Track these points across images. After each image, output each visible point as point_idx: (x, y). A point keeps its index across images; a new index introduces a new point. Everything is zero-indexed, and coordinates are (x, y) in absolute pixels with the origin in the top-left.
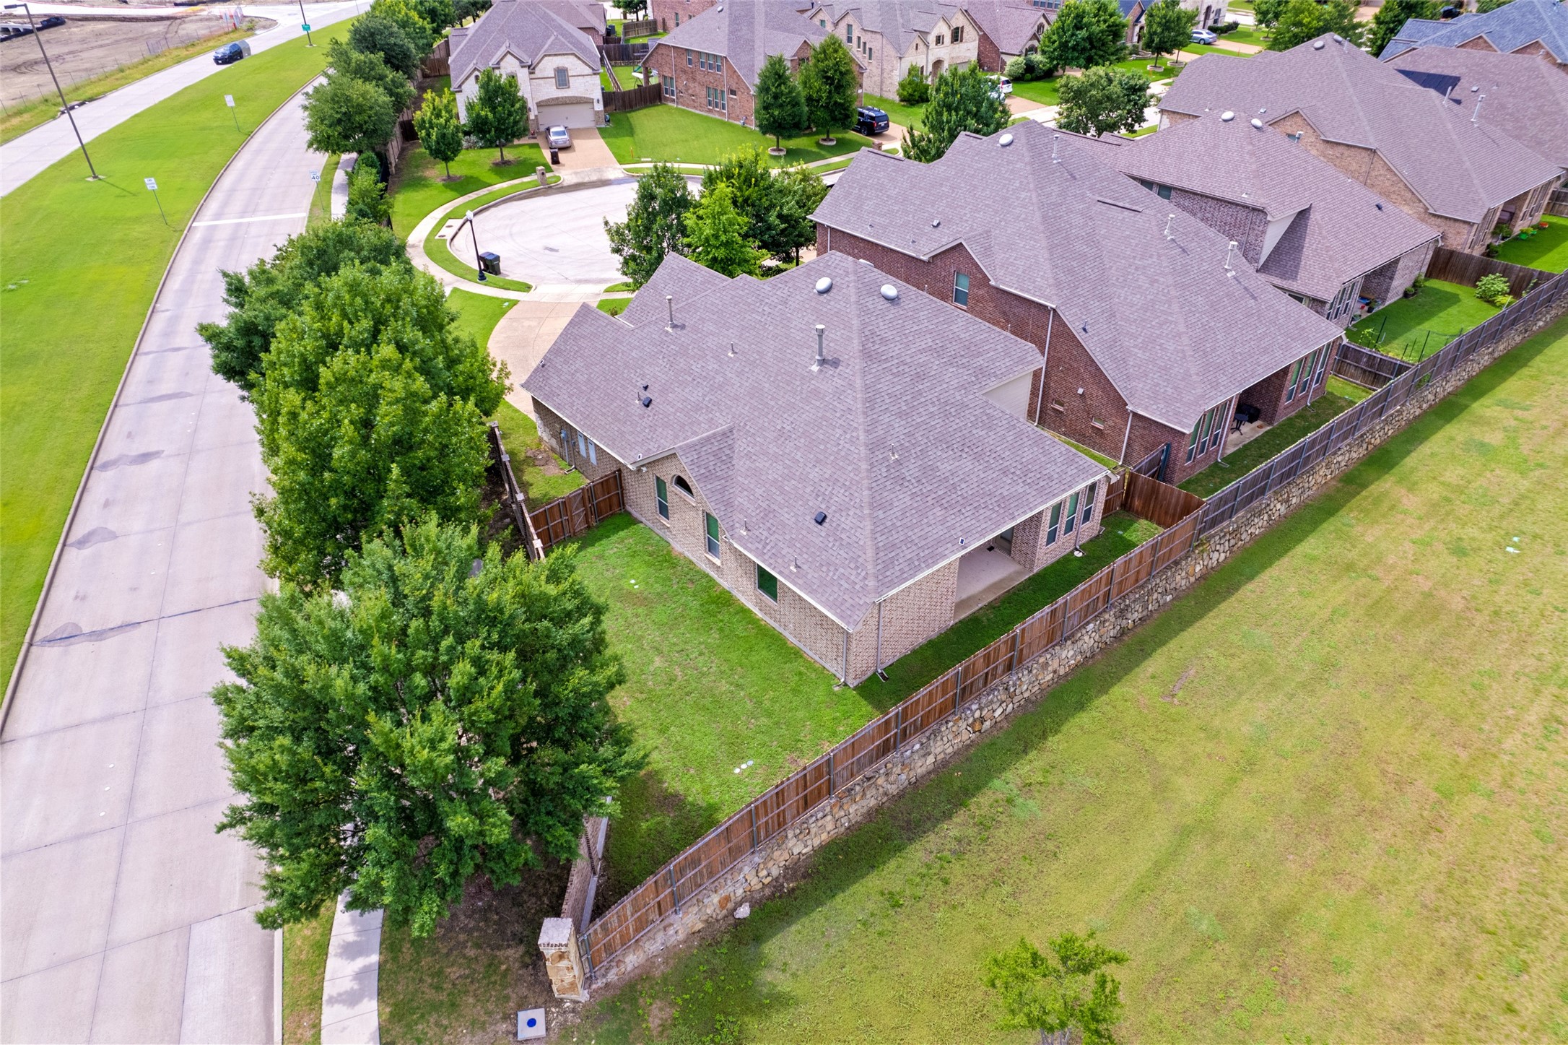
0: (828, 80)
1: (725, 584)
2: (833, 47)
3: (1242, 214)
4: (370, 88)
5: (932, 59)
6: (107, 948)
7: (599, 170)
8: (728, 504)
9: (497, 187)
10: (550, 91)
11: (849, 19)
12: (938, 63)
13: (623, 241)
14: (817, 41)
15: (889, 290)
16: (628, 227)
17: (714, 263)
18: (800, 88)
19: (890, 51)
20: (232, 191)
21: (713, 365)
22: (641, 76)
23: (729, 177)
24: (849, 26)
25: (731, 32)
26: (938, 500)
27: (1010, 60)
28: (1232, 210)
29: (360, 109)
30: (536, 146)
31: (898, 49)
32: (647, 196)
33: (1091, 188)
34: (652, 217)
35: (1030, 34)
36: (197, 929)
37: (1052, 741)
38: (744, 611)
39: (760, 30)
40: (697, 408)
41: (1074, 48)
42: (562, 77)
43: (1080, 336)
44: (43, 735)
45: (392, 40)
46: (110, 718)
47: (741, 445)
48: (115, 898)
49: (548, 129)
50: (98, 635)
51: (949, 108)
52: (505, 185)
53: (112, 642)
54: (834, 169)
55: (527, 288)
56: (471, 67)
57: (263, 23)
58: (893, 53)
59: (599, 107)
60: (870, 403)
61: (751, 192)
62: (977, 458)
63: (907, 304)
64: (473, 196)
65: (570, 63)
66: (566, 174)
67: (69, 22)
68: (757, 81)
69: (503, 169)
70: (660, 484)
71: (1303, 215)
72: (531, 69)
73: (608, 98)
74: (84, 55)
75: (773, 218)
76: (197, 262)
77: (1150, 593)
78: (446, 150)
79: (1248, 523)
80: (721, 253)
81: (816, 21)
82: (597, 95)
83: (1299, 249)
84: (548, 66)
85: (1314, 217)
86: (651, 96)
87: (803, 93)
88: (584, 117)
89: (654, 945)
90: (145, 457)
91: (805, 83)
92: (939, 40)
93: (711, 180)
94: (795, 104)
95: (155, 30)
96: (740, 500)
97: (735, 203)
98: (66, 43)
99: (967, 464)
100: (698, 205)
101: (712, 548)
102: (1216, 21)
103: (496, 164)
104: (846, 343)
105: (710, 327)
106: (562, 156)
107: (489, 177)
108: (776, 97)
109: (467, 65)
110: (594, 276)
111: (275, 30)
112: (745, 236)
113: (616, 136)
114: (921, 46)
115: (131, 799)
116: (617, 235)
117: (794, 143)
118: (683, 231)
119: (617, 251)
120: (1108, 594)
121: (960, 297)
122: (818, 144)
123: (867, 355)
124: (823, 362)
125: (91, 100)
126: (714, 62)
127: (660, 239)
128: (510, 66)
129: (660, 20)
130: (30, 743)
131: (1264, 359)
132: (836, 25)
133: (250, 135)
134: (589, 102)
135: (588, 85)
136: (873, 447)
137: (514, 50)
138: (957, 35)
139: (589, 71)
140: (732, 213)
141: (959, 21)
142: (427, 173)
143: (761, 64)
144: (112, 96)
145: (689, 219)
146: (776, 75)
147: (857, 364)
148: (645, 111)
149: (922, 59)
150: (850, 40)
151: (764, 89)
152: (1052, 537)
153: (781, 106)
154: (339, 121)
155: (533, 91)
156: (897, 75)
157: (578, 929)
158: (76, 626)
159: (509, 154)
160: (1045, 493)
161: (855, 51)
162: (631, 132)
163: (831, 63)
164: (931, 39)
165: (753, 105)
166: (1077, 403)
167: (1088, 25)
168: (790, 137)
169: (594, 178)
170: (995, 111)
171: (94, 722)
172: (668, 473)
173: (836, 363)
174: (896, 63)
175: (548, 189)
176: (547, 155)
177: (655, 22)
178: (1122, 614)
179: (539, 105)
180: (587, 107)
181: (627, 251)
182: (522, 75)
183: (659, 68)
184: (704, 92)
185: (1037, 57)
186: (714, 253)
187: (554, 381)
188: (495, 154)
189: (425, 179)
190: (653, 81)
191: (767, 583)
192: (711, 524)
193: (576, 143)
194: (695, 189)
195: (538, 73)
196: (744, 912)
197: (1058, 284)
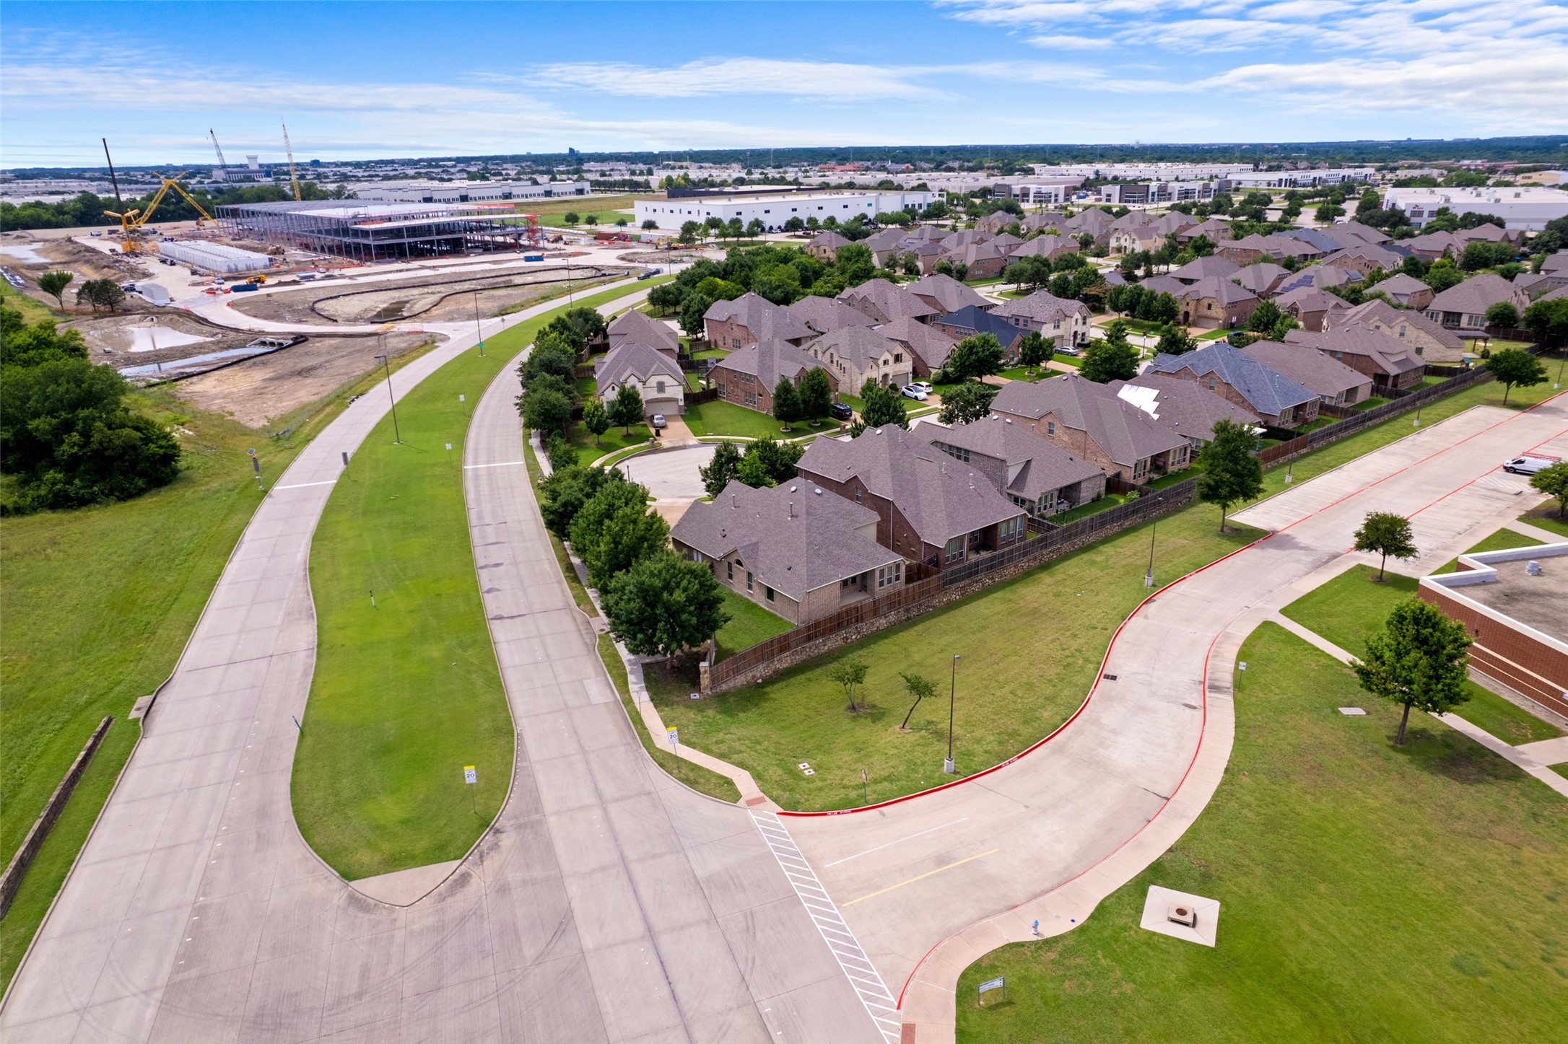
0: (814, 391)
1: (754, 601)
2: (818, 373)
3: (998, 463)
4: (560, 395)
5: (882, 373)
6: (558, 684)
7: (684, 440)
8: (756, 567)
9: (627, 449)
10: (654, 394)
11: (832, 350)
12: (886, 376)
13: (707, 476)
14: (810, 367)
15: (818, 491)
16: (710, 469)
17: (750, 484)
18: (799, 394)
19: (855, 369)
20: (476, 450)
21: (751, 520)
22: (704, 382)
23: (758, 447)
24: (832, 354)
25: (760, 361)
26: (832, 563)
27: (934, 371)
28: (994, 461)
29: (554, 406)
30: (645, 425)
31: (860, 369)
32: (719, 455)
33: (916, 452)
34: (721, 466)
35: (946, 356)
36: (584, 681)
37: (872, 646)
38: (761, 608)
39: (777, 360)
40: (745, 536)
41: (969, 365)
42: (661, 387)
43: (902, 512)
44: (508, 642)
45: (561, 365)
46: (529, 638)
47: (761, 547)
49: (653, 416)
50: (516, 617)
51: (873, 410)
52: (631, 448)
53: (518, 619)
54: (807, 442)
55: (655, 500)
56: (610, 381)
57: (439, 337)
58: (857, 370)
59: (682, 403)
60: (808, 530)
61: (768, 454)
62: (849, 550)
63: (825, 496)
64: (614, 454)
65: (667, 380)
66: (665, 442)
67: (311, 339)
68: (774, 392)
69: (629, 439)
70: (730, 564)
71: (1029, 462)
72: (644, 383)
73: (686, 396)
74: (336, 363)
75: (778, 466)
76: (477, 486)
77: (921, 605)
78: (599, 428)
79: (970, 585)
80: (754, 481)
81: (812, 352)
82: (681, 396)
83: (1025, 478)
84: (653, 381)
85: (1033, 463)
86: (710, 395)
87: (800, 397)
88: (672, 410)
89: (731, 684)
90: (497, 565)
91: (801, 392)
92: (885, 362)
93: (749, 448)
94: (796, 404)
95: (370, 343)
96: (761, 566)
97: (760, 459)
98: (319, 354)
99: (845, 552)
100: (743, 460)
101: (750, 587)
102: (1083, 340)
103: (624, 436)
104: (800, 509)
105: (750, 506)
106: (662, 432)
107: (619, 443)
108: (785, 400)
109: (607, 380)
110: (687, 494)
111: (450, 342)
112: (765, 473)
113: (691, 420)
114: (874, 367)
115: (548, 656)
116: (705, 474)
117: (795, 425)
118: (736, 471)
119: (704, 480)
120: (899, 601)
121: (858, 499)
122: (810, 425)
123: (808, 513)
124: (792, 516)
125: (362, 395)
126: (749, 378)
127: (726, 475)
128: (632, 381)
129: (713, 340)
130: (504, 643)
131: (982, 521)
132: (824, 353)
133: (470, 417)
134: (676, 400)
135: (676, 392)
136: (808, 544)
137: (635, 372)
138: (898, 358)
139: (677, 383)
140: (759, 463)
141: (899, 349)
142: (585, 441)
143: (777, 382)
144: (372, 391)
145: (739, 466)
146: (785, 389)
147: (804, 516)
148: (707, 404)
149: (876, 374)
150: (832, 362)
151: (778, 396)
152: (881, 584)
153: (788, 406)
154: (542, 414)
155: (646, 394)
156: (860, 382)
157: (710, 666)
158: (503, 614)
159: (632, 430)
160: (874, 563)
161: (835, 370)
162: (700, 417)
163: (816, 382)
164: (881, 362)
165: (772, 403)
166: (905, 540)
167: (976, 354)
168: (793, 422)
169: (681, 444)
170: (897, 412)
171: (524, 639)
172: (732, 559)
173: (797, 516)
174: (860, 377)
175: (656, 450)
176: (653, 431)
177: (709, 342)
178: (907, 610)
179: (647, 402)
180: (674, 403)
181: (709, 481)
182: (639, 386)
183: (716, 378)
184: (743, 394)
185: (950, 370)
186: (751, 480)
187: (684, 531)
188: (624, 430)
189: (585, 444)
190: (712, 386)
191: (770, 593)
192: (750, 575)
193: (669, 424)
194: (742, 451)
195: (647, 385)
196: (760, 681)
197: (894, 491)
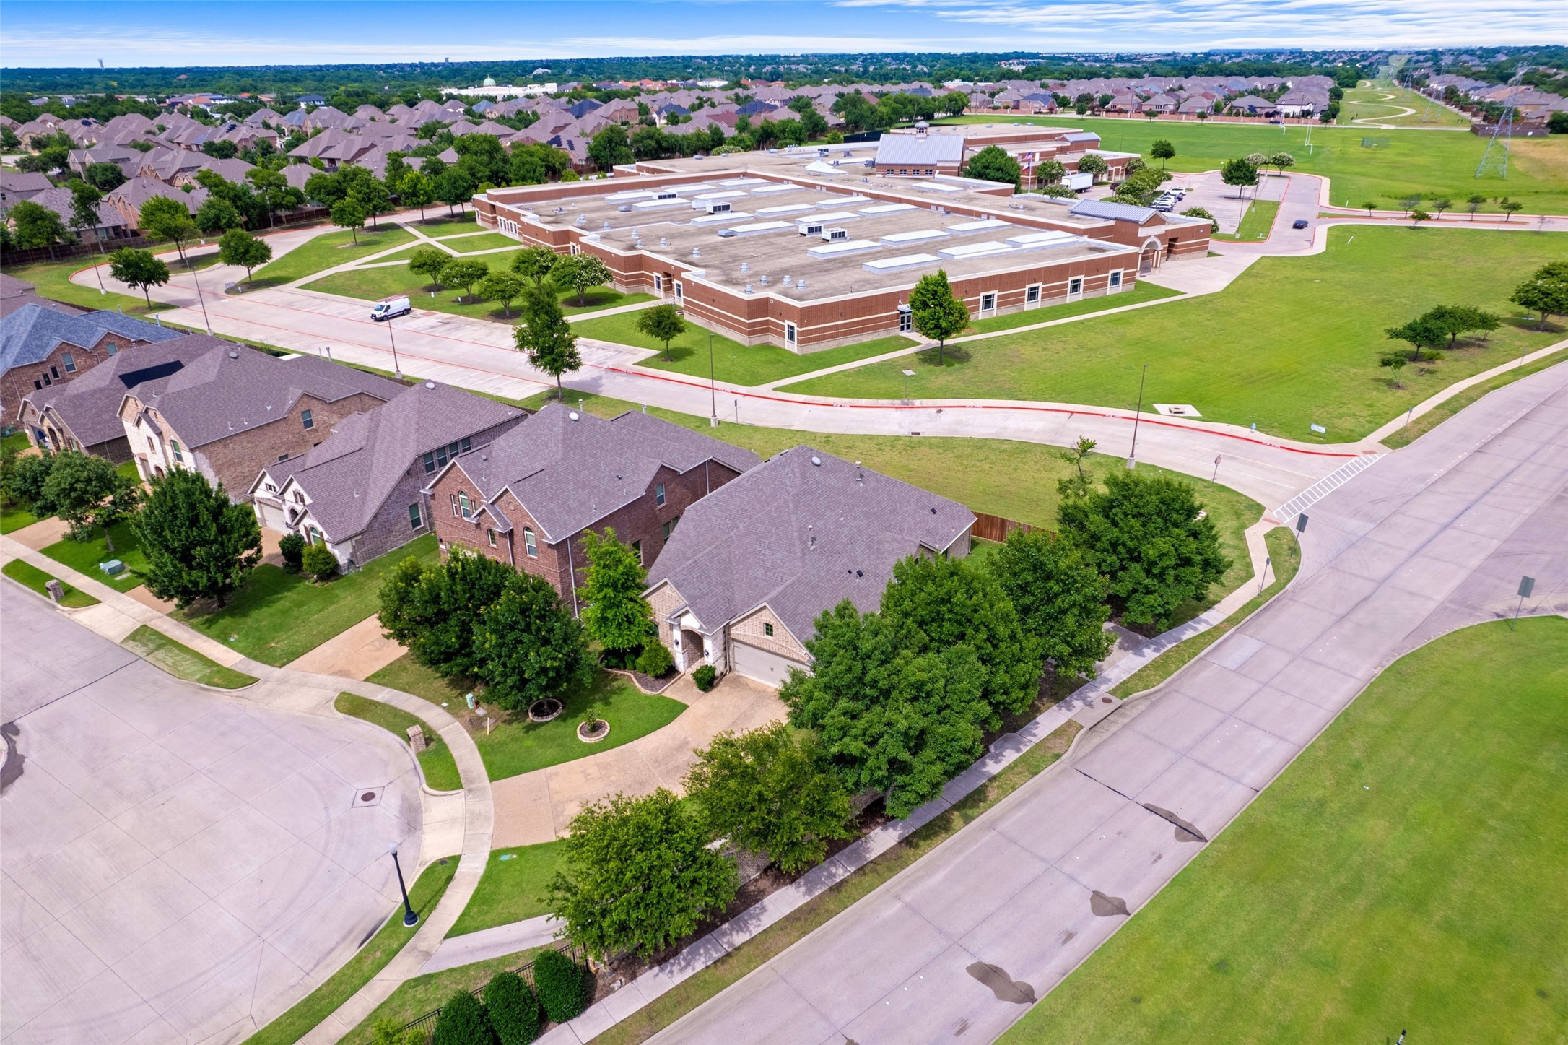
6: (1265, 685)
36: (1233, 669)
44: (1237, 781)
46: (1203, 765)
48: (1252, 696)
50: (1170, 817)
53: (1167, 806)
115: (1222, 722)
124: (861, 478)
130: (1246, 780)
158: (1177, 836)
171: (1211, 768)
